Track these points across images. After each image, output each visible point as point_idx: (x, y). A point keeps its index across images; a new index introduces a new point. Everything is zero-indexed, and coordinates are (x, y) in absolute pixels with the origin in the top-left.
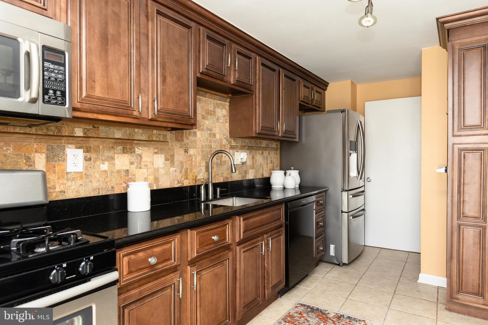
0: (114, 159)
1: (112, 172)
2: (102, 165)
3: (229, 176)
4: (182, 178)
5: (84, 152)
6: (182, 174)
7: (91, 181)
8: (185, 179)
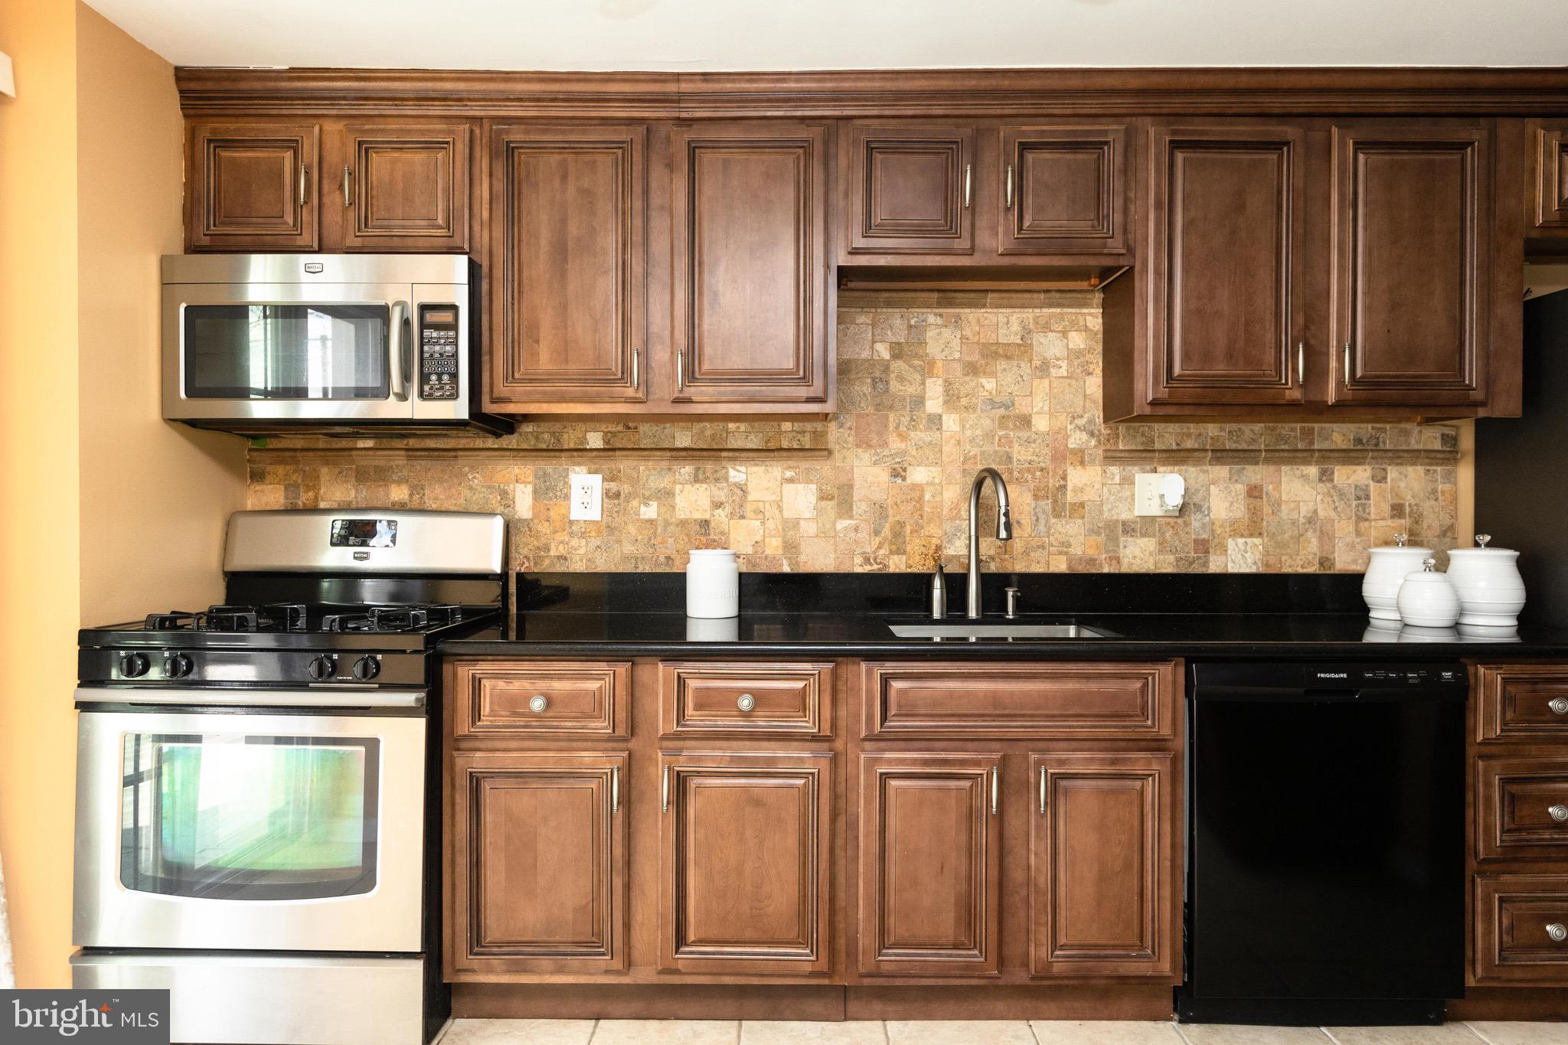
0: (674, 495)
1: (667, 524)
2: (643, 509)
3: (1104, 556)
4: (879, 547)
5: (604, 480)
6: (878, 539)
7: (619, 542)
8: (891, 552)
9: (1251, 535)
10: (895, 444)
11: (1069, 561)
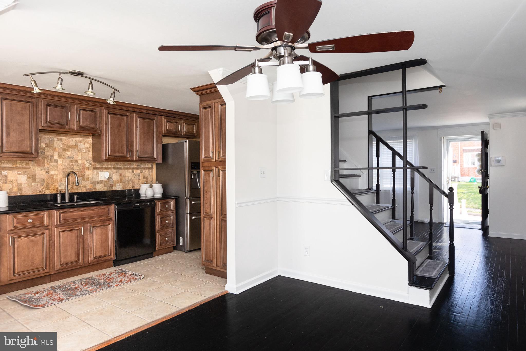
3: (93, 188)
4: (43, 189)
6: (43, 187)
8: (46, 189)
9: (121, 183)
10: (46, 166)
11: (86, 189)
